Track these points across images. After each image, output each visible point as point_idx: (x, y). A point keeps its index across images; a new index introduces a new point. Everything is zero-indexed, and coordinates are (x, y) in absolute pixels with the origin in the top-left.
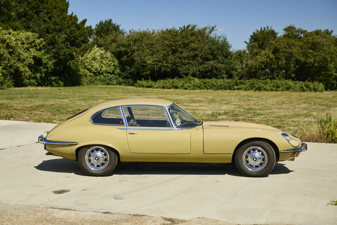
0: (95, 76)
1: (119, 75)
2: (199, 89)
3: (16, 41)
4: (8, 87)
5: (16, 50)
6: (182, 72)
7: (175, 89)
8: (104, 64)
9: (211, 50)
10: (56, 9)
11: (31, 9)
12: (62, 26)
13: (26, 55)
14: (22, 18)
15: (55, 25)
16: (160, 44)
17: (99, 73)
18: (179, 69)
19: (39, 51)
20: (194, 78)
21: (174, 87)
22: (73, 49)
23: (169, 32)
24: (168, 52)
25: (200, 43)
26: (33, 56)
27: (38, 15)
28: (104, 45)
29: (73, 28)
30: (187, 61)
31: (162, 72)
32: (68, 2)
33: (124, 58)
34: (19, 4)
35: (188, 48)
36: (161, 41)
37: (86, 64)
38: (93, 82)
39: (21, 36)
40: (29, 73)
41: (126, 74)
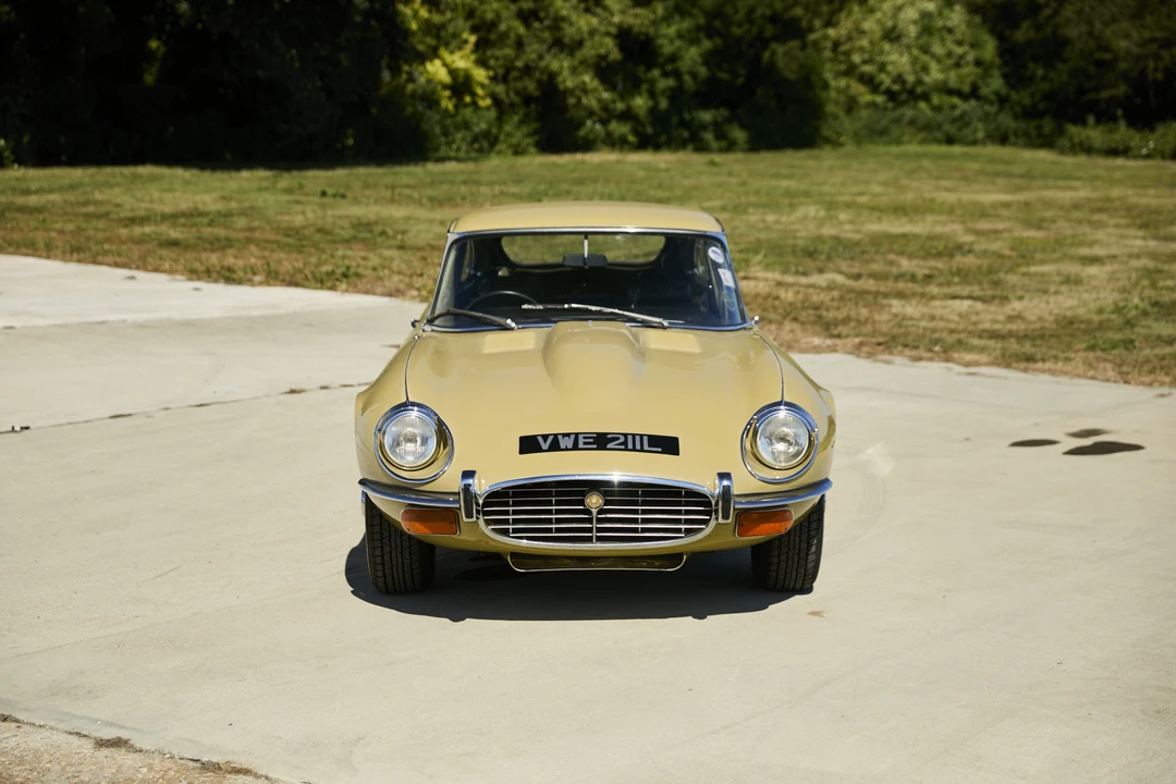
0: (895, 108)
1: (1002, 100)
4: (516, 153)
8: (934, 56)
13: (584, 22)
17: (911, 92)
19: (644, 6)
26: (620, 27)
33: (1023, 33)
37: (856, 58)
38: (883, 132)
40: (596, 94)
41: (1032, 95)
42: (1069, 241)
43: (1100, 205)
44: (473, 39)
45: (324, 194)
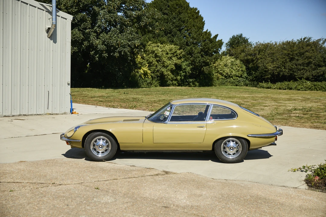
0: (226, 79)
1: (247, 78)
2: (310, 90)
3: (162, 52)
4: (155, 87)
5: (161, 58)
6: (298, 76)
7: (290, 90)
8: (233, 69)
9: (323, 58)
10: (194, 27)
11: (175, 28)
12: (198, 40)
13: (169, 62)
14: (168, 34)
15: (193, 39)
16: (280, 54)
17: (229, 76)
18: (295, 74)
19: (180, 59)
20: (306, 81)
21: (289, 88)
22: (207, 58)
23: (288, 43)
24: (286, 60)
25: (314, 52)
26: (175, 63)
27: (180, 32)
28: (235, 54)
29: (207, 41)
30: (302, 67)
31: (281, 76)
32: (204, 21)
33: (250, 65)
34: (166, 24)
35: (304, 57)
36: (280, 51)
37: (219, 70)
38: (224, 84)
39: (166, 48)
40: (171, 76)
41: (252, 77)
42: (261, 103)
43: (266, 97)
44: (148, 65)
45: (124, 93)
